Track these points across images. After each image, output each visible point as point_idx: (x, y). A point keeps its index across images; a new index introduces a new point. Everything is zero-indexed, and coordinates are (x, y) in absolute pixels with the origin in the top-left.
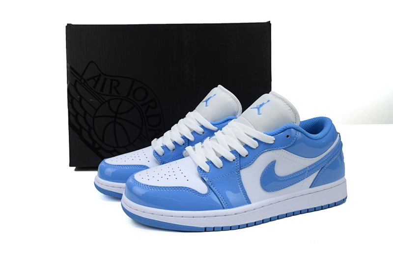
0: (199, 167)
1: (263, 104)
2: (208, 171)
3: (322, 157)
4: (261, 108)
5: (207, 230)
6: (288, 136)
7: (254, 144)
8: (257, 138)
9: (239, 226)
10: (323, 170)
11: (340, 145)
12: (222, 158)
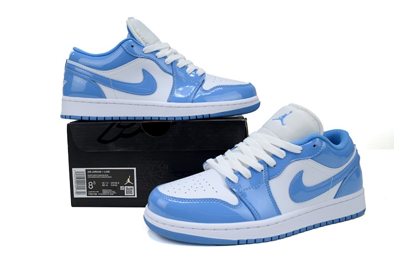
0: (227, 178)
1: (286, 115)
2: (237, 182)
3: (344, 168)
4: (284, 119)
5: (240, 243)
6: (314, 146)
7: (282, 154)
8: (284, 148)
9: (271, 238)
10: (346, 180)
11: (358, 158)
12: (251, 169)
